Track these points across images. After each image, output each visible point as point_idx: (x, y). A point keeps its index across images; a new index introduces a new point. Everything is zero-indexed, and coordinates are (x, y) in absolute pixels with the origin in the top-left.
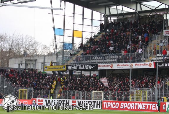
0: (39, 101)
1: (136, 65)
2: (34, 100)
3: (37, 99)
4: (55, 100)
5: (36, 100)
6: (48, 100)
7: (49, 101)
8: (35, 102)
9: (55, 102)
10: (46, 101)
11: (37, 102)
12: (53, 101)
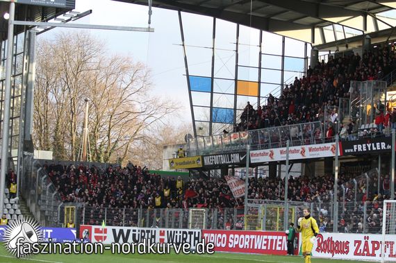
0: (97, 231)
1: (310, 150)
2: (87, 230)
3: (94, 227)
4: (135, 231)
5: (90, 229)
6: (118, 229)
7: (121, 231)
8: (89, 233)
9: (134, 235)
10: (114, 231)
11: (93, 234)
12: (131, 233)
